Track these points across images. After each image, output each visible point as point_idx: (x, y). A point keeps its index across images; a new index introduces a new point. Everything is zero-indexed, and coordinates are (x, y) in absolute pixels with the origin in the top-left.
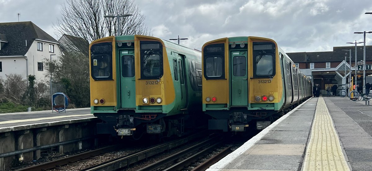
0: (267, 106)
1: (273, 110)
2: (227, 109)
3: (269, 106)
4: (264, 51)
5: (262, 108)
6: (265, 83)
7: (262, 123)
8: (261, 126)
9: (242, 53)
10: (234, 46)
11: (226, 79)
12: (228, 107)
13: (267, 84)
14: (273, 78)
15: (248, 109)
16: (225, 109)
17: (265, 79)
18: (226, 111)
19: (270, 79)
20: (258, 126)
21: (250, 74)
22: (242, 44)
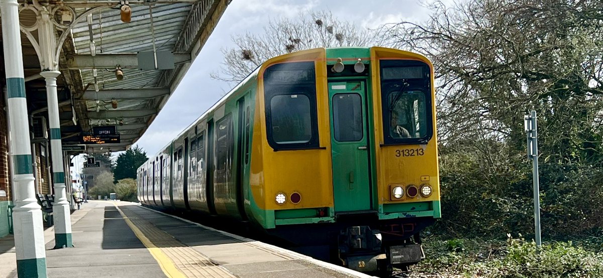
0: (414, 208)
1: (431, 218)
2: (330, 219)
3: (417, 207)
4: (405, 82)
5: (408, 213)
6: (411, 155)
7: (401, 250)
8: (400, 257)
9: (354, 85)
10: (340, 70)
11: (325, 148)
12: (331, 214)
13: (416, 158)
14: (427, 143)
15: (380, 219)
16: (325, 219)
17: (410, 148)
18: (328, 224)
19: (421, 146)
20: (394, 257)
21: (379, 136)
22: (359, 64)
